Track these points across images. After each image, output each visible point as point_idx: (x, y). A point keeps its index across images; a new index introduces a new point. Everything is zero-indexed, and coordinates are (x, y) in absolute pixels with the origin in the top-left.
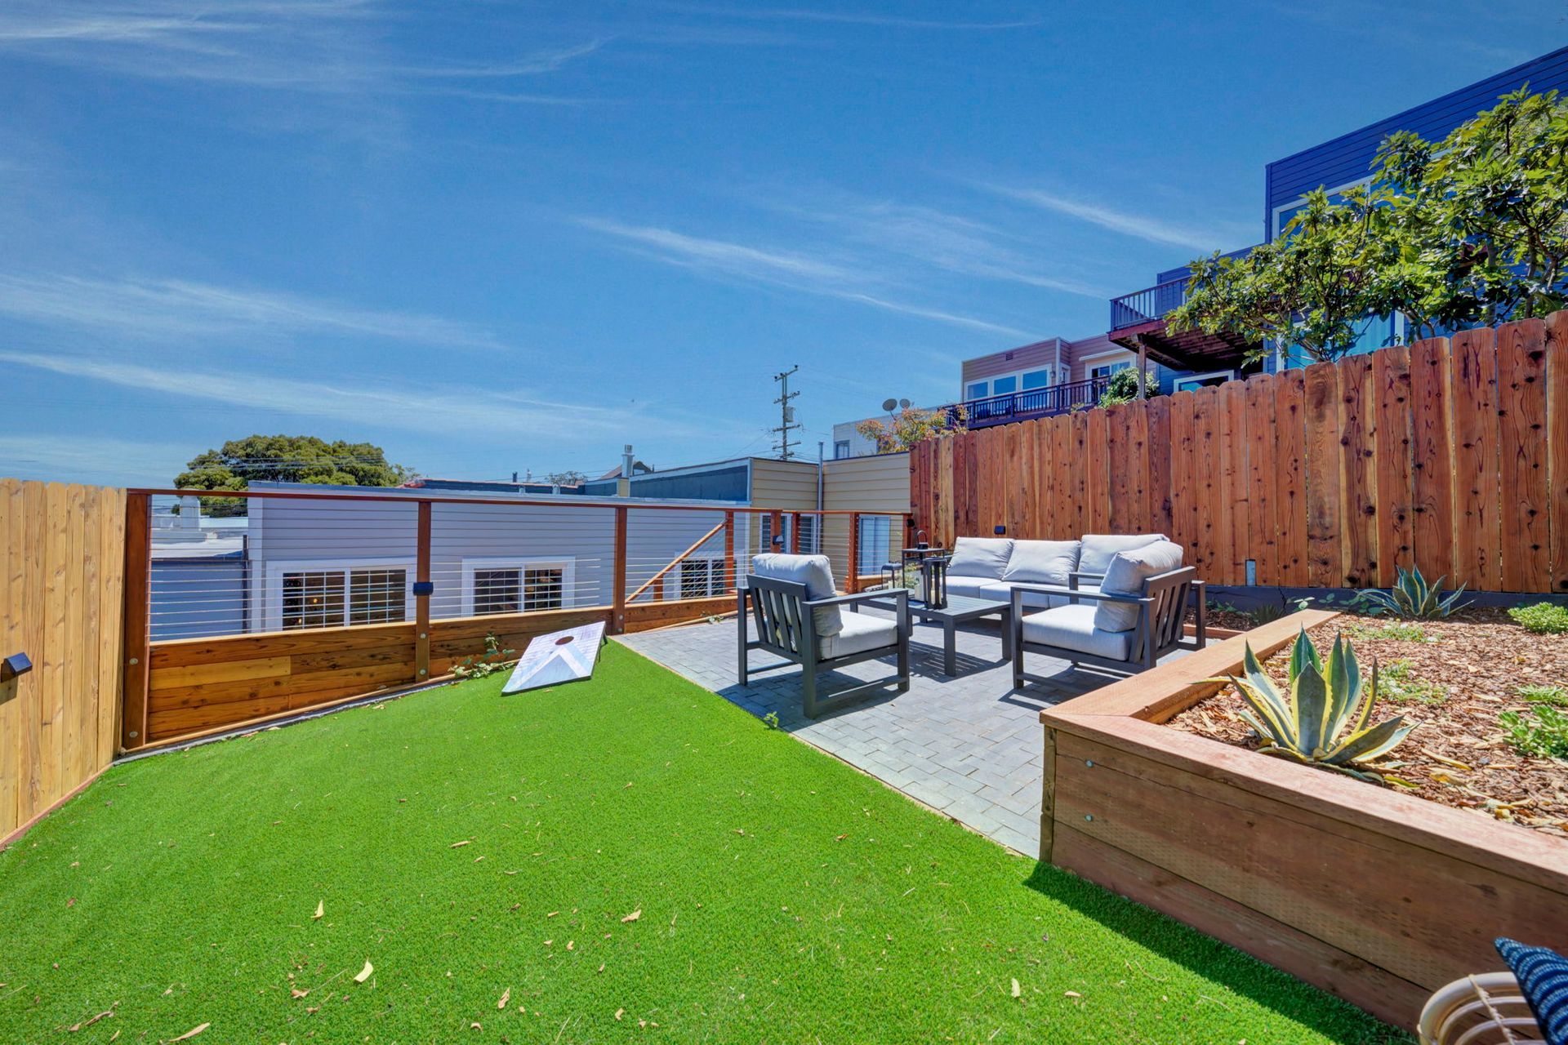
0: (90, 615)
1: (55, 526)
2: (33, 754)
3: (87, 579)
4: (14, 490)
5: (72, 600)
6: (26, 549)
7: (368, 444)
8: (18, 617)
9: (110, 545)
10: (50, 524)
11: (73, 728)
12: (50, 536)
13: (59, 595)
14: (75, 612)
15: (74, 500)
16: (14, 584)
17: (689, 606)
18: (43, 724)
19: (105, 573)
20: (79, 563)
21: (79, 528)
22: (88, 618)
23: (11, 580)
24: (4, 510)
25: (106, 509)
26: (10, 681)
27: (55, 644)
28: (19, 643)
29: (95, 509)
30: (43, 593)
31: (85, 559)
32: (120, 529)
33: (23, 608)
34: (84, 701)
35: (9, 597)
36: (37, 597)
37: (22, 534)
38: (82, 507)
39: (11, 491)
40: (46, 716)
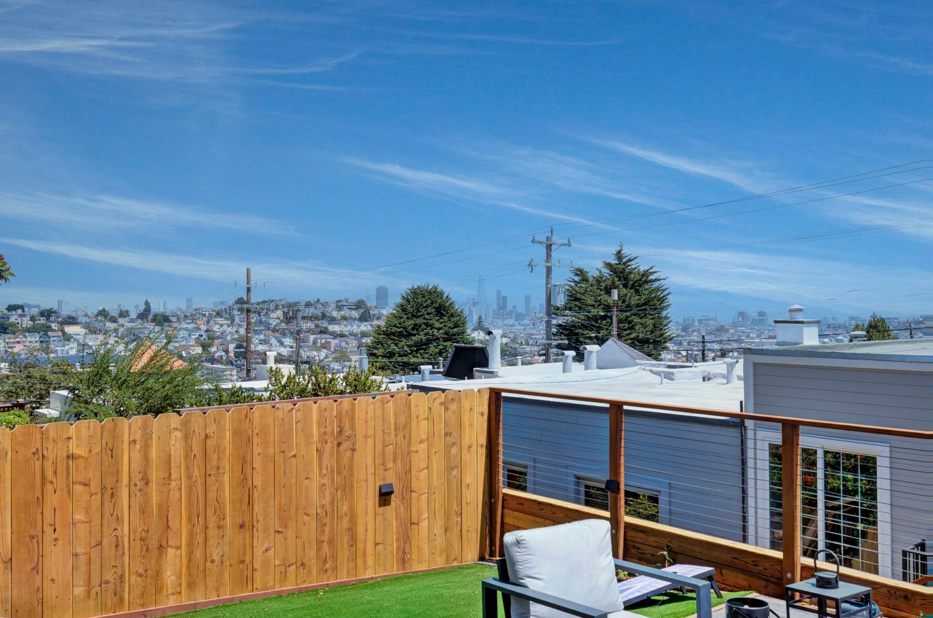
0: (454, 466)
1: (417, 417)
2: (405, 538)
3: (448, 447)
4: (385, 402)
5: (434, 458)
6: (395, 430)
8: (390, 465)
9: (471, 425)
10: (414, 416)
11: (438, 530)
12: (414, 424)
13: (423, 454)
14: (438, 463)
15: (434, 401)
16: (387, 449)
18: (412, 524)
19: (466, 441)
20: (440, 437)
21: (440, 416)
22: (449, 468)
23: (384, 446)
24: (379, 412)
25: (466, 404)
26: (385, 496)
27: (420, 481)
28: (391, 478)
29: (455, 404)
30: (409, 453)
31: (446, 434)
32: (482, 414)
33: (394, 460)
34: (447, 517)
35: (384, 454)
36: (405, 455)
37: (392, 423)
38: (442, 404)
39: (383, 402)
40: (414, 520)
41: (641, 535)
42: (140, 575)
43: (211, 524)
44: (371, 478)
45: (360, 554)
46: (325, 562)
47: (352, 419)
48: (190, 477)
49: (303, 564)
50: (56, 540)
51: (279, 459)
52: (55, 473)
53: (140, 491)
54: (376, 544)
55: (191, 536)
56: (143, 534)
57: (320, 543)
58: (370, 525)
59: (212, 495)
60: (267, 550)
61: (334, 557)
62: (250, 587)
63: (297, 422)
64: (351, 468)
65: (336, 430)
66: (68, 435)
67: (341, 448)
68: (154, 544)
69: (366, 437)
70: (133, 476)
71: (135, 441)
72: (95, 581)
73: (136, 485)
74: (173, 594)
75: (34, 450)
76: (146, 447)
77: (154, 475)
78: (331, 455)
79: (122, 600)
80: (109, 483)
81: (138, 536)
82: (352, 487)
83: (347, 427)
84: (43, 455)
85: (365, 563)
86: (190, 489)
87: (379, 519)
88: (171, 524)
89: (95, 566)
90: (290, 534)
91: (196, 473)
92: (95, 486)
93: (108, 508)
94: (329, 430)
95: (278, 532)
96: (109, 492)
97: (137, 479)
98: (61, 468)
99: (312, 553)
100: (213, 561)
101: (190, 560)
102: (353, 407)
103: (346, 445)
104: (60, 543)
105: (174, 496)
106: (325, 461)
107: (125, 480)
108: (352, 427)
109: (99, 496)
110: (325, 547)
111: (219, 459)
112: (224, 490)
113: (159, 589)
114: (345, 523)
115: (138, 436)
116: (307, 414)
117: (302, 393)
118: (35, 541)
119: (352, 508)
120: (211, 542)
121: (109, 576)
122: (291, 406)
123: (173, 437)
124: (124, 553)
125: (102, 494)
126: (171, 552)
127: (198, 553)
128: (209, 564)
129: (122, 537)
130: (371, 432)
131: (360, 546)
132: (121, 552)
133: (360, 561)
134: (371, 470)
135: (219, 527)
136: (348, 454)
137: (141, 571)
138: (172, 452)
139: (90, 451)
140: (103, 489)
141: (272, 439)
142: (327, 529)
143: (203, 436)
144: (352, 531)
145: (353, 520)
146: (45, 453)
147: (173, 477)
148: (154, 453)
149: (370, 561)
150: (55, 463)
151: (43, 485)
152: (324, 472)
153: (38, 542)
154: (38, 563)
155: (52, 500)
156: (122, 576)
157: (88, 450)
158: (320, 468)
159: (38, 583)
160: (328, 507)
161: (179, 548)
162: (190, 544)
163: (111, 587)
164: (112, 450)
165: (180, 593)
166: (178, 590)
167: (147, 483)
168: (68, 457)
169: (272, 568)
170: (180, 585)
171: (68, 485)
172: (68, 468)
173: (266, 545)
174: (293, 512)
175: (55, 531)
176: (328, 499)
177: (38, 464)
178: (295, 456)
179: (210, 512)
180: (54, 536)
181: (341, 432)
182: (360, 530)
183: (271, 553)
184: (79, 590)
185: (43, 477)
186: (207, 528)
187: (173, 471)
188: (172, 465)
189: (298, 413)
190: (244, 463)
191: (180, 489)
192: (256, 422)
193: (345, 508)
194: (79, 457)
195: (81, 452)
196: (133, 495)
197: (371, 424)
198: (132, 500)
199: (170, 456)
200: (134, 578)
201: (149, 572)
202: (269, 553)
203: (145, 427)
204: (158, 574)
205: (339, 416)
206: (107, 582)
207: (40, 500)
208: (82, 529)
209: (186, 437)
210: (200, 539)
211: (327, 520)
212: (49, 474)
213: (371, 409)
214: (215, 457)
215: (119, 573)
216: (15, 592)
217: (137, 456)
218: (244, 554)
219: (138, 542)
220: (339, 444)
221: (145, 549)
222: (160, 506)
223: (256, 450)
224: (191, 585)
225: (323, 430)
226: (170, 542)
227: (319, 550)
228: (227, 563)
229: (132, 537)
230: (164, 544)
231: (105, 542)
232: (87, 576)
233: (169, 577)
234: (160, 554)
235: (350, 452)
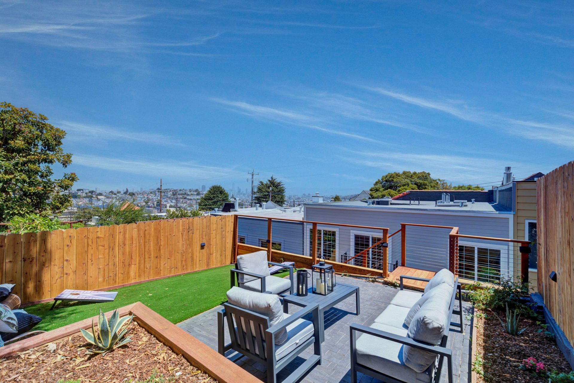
0: (223, 237)
2: (209, 258)
3: (222, 232)
5: (218, 235)
6: (206, 227)
7: (424, 172)
8: (204, 237)
9: (229, 225)
10: (212, 223)
11: (218, 256)
12: (212, 225)
13: (214, 234)
14: (219, 237)
15: (218, 219)
16: (203, 233)
17: (342, 266)
18: (210, 254)
19: (227, 230)
20: (219, 229)
21: (220, 223)
22: (222, 238)
23: (203, 232)
24: (201, 222)
25: (227, 219)
26: (202, 247)
27: (213, 242)
28: (204, 241)
29: (224, 219)
30: (210, 234)
31: (221, 228)
32: (232, 222)
33: (206, 236)
34: (221, 252)
35: (202, 234)
36: (209, 234)
37: (205, 225)
38: (220, 219)
39: (203, 219)
40: (211, 253)
41: (276, 254)
42: (122, 274)
43: (147, 256)
44: (198, 242)
45: (195, 264)
46: (184, 267)
47: (193, 224)
48: (139, 243)
49: (176, 268)
50: (92, 264)
51: (169, 237)
52: (92, 243)
53: (122, 247)
54: (200, 261)
55: (140, 261)
56: (123, 261)
57: (182, 261)
58: (198, 255)
59: (147, 248)
60: (165, 264)
61: (186, 265)
62: (159, 275)
63: (175, 225)
64: (192, 239)
65: (188, 227)
66: (97, 231)
67: (189, 233)
68: (127, 264)
69: (197, 229)
70: (120, 243)
71: (121, 232)
72: (106, 276)
73: (121, 246)
74: (133, 279)
75: (85, 236)
76: (125, 234)
77: (127, 243)
78: (186, 235)
79: (116, 282)
80: (112, 245)
81: (121, 262)
82: (192, 244)
83: (191, 227)
84: (88, 237)
85: (196, 266)
86: (139, 246)
87: (201, 253)
88: (133, 257)
89: (106, 272)
90: (173, 259)
91: (142, 241)
92: (106, 246)
93: (111, 253)
94: (185, 227)
95: (169, 258)
96: (112, 248)
97: (121, 244)
98: (94, 241)
99: (179, 264)
100: (147, 268)
101: (139, 268)
102: (193, 221)
103: (190, 232)
104: (94, 265)
105: (134, 249)
106: (184, 237)
107: (117, 244)
108: (193, 227)
109: (108, 250)
110: (184, 262)
111: (149, 237)
112: (151, 246)
113: (128, 278)
114: (190, 255)
115: (122, 231)
116: (178, 223)
117: (177, 217)
118: (85, 265)
119: (192, 250)
120: (146, 263)
121: (111, 274)
122: (173, 220)
123: (134, 230)
124: (116, 267)
125: (109, 249)
126: (133, 266)
127: (142, 266)
128: (145, 269)
129: (116, 262)
130: (198, 228)
131: (195, 261)
132: (115, 267)
133: (194, 266)
134: (198, 239)
135: (149, 258)
136: (191, 234)
137: (122, 272)
138: (134, 235)
139: (105, 236)
140: (109, 247)
141: (167, 231)
142: (184, 257)
143: (144, 230)
144: (192, 257)
145: (192, 254)
146: (89, 237)
147: (134, 243)
148: (127, 236)
149: (198, 266)
150: (92, 240)
151: (88, 247)
152: (184, 240)
153: (86, 265)
154: (86, 272)
155: (91, 251)
156: (116, 274)
157: (104, 235)
158: (182, 239)
159: (86, 277)
160: (185, 250)
161: (136, 264)
162: (139, 263)
163: (112, 278)
164: (113, 235)
165: (136, 278)
166: (135, 277)
167: (125, 245)
168: (97, 238)
169: (166, 269)
170: (136, 276)
171: (97, 247)
172: (97, 241)
173: (165, 263)
174: (173, 252)
175: (92, 261)
176: (185, 248)
177: (86, 240)
178: (174, 235)
179: (146, 253)
180: (91, 263)
181: (189, 228)
182: (195, 257)
183: (166, 265)
184: (101, 279)
185: (88, 244)
186: (145, 258)
187: (134, 241)
188: (134, 239)
189: (176, 223)
190: (158, 238)
191: (136, 247)
192: (162, 226)
193: (190, 251)
194: (101, 237)
195: (102, 236)
196: (120, 249)
197: (198, 226)
198: (120, 251)
199: (133, 236)
200: (120, 275)
201: (125, 273)
202: (165, 265)
203: (124, 228)
204: (128, 273)
205: (189, 223)
206: (110, 276)
207: (87, 252)
208: (102, 260)
209: (138, 231)
210: (143, 262)
211: (184, 254)
212: (90, 243)
213: (198, 221)
214: (148, 236)
215: (115, 273)
216: (77, 281)
217: (121, 237)
218: (157, 266)
219: (121, 263)
220: (188, 232)
221: (124, 266)
222: (129, 252)
223: (162, 234)
224: (140, 276)
225: (183, 228)
226: (132, 263)
227: (182, 263)
228: (152, 269)
229: (119, 262)
230: (130, 264)
231: (110, 264)
232: (103, 275)
233: (132, 274)
234: (129, 267)
235: (192, 234)
